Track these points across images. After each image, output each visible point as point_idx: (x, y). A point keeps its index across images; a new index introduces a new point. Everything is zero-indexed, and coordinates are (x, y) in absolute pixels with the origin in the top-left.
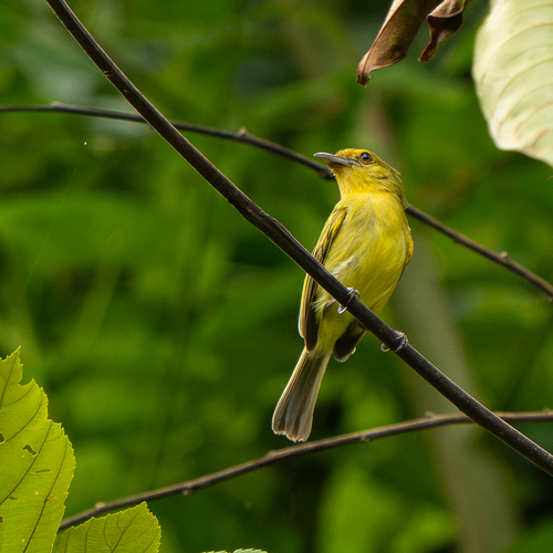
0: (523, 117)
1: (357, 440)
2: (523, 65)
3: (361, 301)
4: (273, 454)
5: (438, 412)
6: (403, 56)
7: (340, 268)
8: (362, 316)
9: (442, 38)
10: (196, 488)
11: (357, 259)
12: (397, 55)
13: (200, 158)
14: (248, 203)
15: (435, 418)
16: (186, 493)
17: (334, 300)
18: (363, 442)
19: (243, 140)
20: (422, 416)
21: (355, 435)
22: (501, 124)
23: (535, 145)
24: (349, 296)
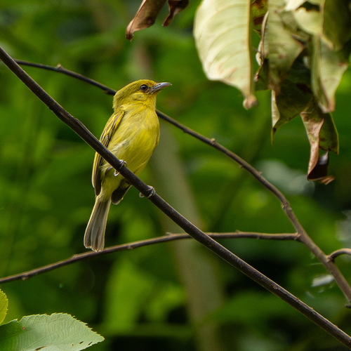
0: (223, 60)
1: (126, 248)
2: (223, 29)
3: (128, 168)
4: (76, 256)
5: (174, 232)
6: (153, 23)
7: (118, 147)
8: (128, 177)
9: (176, 12)
10: (30, 276)
11: (128, 142)
12: (150, 22)
13: (33, 83)
14: (61, 109)
15: (172, 235)
16: (24, 279)
17: (112, 167)
18: (130, 250)
19: (59, 71)
20: (164, 234)
21: (125, 245)
22: (211, 64)
23: (230, 77)
24: (121, 165)
